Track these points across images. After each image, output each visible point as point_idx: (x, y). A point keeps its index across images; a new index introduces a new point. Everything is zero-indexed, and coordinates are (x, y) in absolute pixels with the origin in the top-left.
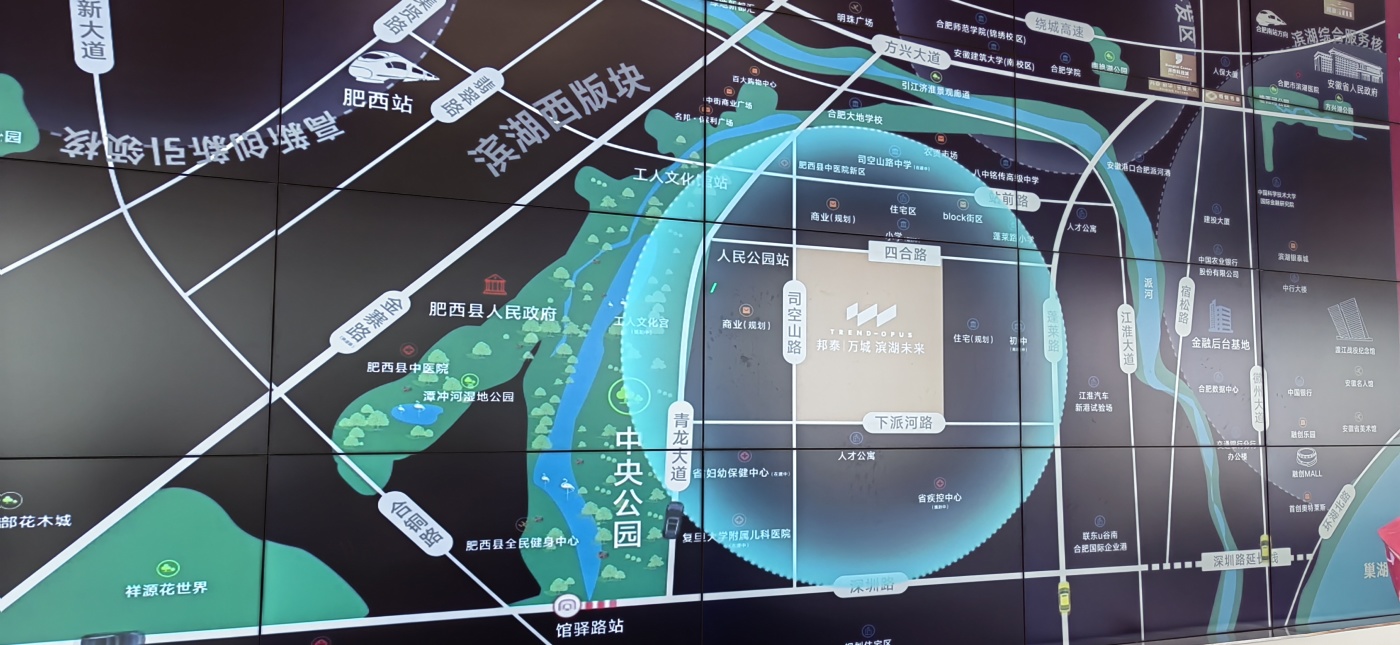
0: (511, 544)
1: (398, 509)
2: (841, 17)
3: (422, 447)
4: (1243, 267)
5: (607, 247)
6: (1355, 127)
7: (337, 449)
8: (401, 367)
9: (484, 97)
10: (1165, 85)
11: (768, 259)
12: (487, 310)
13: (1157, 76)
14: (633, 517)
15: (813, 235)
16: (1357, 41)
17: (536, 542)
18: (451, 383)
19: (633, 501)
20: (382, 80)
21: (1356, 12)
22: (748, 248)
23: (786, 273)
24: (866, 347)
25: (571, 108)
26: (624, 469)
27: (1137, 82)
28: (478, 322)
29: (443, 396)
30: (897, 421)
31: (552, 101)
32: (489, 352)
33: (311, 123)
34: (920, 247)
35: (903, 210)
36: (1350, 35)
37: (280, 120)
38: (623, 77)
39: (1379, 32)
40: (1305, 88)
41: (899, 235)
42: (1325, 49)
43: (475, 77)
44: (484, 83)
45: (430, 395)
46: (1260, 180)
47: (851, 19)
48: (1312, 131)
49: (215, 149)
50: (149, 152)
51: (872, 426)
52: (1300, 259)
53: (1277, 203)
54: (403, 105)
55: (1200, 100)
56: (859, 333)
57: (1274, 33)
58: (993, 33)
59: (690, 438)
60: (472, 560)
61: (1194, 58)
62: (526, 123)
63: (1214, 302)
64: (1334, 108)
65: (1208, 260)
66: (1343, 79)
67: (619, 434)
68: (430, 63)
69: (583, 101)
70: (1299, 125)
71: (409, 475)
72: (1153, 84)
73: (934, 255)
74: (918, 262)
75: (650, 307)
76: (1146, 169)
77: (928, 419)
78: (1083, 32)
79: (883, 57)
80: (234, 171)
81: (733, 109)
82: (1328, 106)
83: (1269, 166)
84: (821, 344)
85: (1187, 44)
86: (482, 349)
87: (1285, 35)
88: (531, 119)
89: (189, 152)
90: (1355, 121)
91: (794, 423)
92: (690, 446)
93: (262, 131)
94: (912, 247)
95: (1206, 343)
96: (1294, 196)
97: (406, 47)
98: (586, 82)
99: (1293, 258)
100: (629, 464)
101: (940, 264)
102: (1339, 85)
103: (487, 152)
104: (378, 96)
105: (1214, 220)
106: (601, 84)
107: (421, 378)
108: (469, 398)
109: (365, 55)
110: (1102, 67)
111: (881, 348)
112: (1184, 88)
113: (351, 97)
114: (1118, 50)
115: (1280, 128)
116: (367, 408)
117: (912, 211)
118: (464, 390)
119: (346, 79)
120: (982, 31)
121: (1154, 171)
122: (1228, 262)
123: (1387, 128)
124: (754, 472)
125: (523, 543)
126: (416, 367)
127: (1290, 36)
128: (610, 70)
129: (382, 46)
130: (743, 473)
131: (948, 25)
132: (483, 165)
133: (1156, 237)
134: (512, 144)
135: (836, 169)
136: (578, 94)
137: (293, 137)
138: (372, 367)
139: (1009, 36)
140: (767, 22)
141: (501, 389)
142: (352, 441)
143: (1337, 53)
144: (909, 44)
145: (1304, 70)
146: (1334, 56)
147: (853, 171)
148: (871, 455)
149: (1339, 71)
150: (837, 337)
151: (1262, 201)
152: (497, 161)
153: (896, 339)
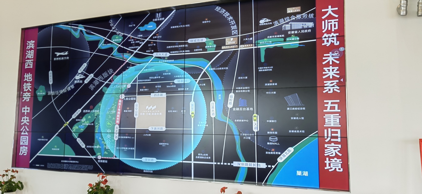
0: (92, 147)
1: (79, 141)
2: (147, 51)
3: (82, 132)
4: (252, 89)
5: (107, 99)
6: (299, 43)
7: (72, 132)
8: (80, 120)
9: (91, 78)
10: (227, 47)
11: (132, 99)
12: (90, 111)
13: (225, 45)
14: (109, 144)
15: (140, 93)
16: (302, 17)
17: (96, 147)
18: (86, 122)
19: (109, 141)
20: (79, 79)
21: (301, 9)
22: (128, 97)
23: (135, 101)
24: (150, 114)
25: (102, 78)
26: (108, 136)
27: (218, 48)
28: (89, 113)
29: (85, 124)
30: (155, 128)
31: (100, 77)
33: (71, 86)
34: (161, 93)
35: (158, 86)
36: (299, 17)
37: (68, 87)
38: (110, 71)
39: (314, 12)
40: (278, 36)
41: (157, 91)
42: (287, 23)
43: (90, 75)
45: (83, 124)
46: (259, 64)
47: (149, 51)
48: (281, 48)
49: (62, 92)
50: (55, 93)
51: (150, 129)
52: (273, 84)
53: (265, 70)
54: (81, 82)
55: (238, 48)
56: (148, 111)
57: (267, 24)
58: (180, 46)
59: (118, 131)
60: (88, 149)
61: (237, 38)
63: (241, 98)
64: (290, 39)
65: (239, 88)
66: (294, 30)
67: (107, 130)
68: (85, 75)
69: (104, 76)
70: (275, 47)
71: (81, 136)
72: (223, 48)
73: (164, 95)
74: (161, 97)
75: (113, 109)
76: (220, 69)
77: (162, 128)
78: (204, 40)
79: (155, 57)
80: (64, 94)
81: (127, 73)
82: (288, 39)
83: (263, 60)
84: (141, 114)
85: (235, 35)
86: (90, 117)
87: (271, 23)
88: (97, 81)
89: (59, 92)
90: (299, 41)
91: (136, 129)
92: (118, 132)
93: (66, 88)
94: (160, 94)
95: (238, 109)
96: (272, 67)
97: (82, 73)
98: (104, 73)
99: (271, 84)
100: (109, 135)
101: (166, 97)
102: (293, 32)
103: (91, 87)
104: (78, 81)
105: (242, 78)
106: (107, 73)
107: (82, 122)
108: (88, 124)
109: (77, 75)
110: (208, 47)
111: (153, 114)
112: (233, 46)
113: (76, 82)
114: (213, 41)
115: (268, 50)
116: (76, 126)
117: (160, 86)
118: (87, 123)
119: (75, 80)
120: (177, 46)
121: (223, 68)
122: (246, 88)
123: (315, 40)
124: (128, 137)
125: (94, 147)
127: (273, 23)
128: (108, 70)
129: (79, 74)
130: (127, 137)
131: (169, 47)
132: (90, 89)
133: (223, 84)
134: (94, 85)
135: (145, 80)
136: (103, 75)
137: (69, 89)
138: (77, 120)
139: (184, 46)
140: (134, 56)
141: (92, 123)
142: (74, 131)
143: (292, 23)
144: (160, 53)
145: (279, 31)
146: (291, 25)
147: (148, 80)
148: (150, 135)
149: (293, 28)
150: (144, 112)
151: (260, 71)
152: (92, 88)
153: (156, 112)
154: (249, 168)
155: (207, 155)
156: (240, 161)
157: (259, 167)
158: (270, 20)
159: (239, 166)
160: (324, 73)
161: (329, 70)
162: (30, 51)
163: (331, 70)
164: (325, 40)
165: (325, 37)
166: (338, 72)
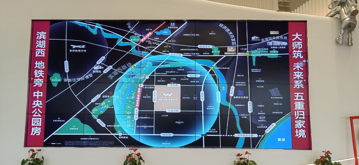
0: (113, 126)
1: (99, 121)
2: (163, 51)
3: (102, 113)
4: (247, 84)
5: (126, 87)
6: (278, 55)
7: (92, 114)
8: (99, 104)
9: (110, 70)
10: (228, 53)
11: (150, 88)
12: (110, 96)
13: (227, 52)
14: (129, 123)
15: (158, 84)
16: (280, 38)
17: (116, 126)
18: (105, 106)
19: (129, 121)
20: (97, 69)
21: (279, 33)
22: (147, 86)
23: (154, 89)
24: (167, 100)
26: (128, 117)
27: (222, 53)
28: (109, 98)
29: (104, 107)
30: (172, 111)
31: (119, 69)
32: (110, 102)
33: (89, 75)
34: (176, 84)
35: (174, 79)
36: (278, 37)
37: (86, 75)
38: (129, 64)
39: (287, 35)
40: (264, 49)
41: (173, 83)
42: (270, 41)
43: (109, 67)
44: (110, 68)
45: (103, 107)
46: (251, 67)
47: (165, 51)
48: (266, 57)
49: (79, 79)
50: (72, 80)
51: (167, 111)
52: (262, 81)
53: (256, 71)
54: (100, 72)
55: (237, 55)
56: (166, 98)
57: (256, 40)
58: (191, 50)
60: (108, 128)
61: (236, 47)
62: (115, 72)
63: (239, 90)
64: (272, 52)
65: (238, 83)
66: (275, 46)
67: (127, 112)
68: (103, 66)
69: (123, 68)
70: (263, 56)
71: (100, 117)
72: (225, 53)
73: (179, 85)
74: (176, 87)
75: (132, 95)
76: (224, 68)
77: (178, 110)
78: (211, 47)
79: (170, 56)
80: (81, 82)
81: (145, 67)
82: (271, 52)
83: (254, 64)
84: (159, 99)
85: (234, 45)
86: (109, 101)
87: (259, 40)
88: (116, 72)
89: (76, 80)
90: (278, 54)
91: (154, 111)
92: (138, 114)
93: (84, 77)
94: (175, 84)
95: (237, 97)
96: (261, 70)
97: (100, 65)
98: (123, 66)
99: (260, 81)
101: (180, 87)
102: (274, 47)
103: (110, 76)
104: (97, 71)
105: (240, 76)
106: (126, 66)
107: (102, 105)
108: (108, 107)
109: (95, 66)
110: (214, 52)
111: (169, 100)
112: (233, 53)
113: (94, 72)
114: (218, 48)
115: (257, 58)
116: (95, 109)
118: (107, 106)
119: (93, 69)
120: (189, 50)
121: (225, 68)
122: (243, 83)
123: (288, 54)
124: (148, 118)
125: (114, 126)
126: (101, 104)
127: (260, 40)
128: (127, 64)
129: (97, 65)
130: (146, 118)
131: (182, 49)
133: (226, 79)
134: (113, 75)
135: (162, 74)
136: (122, 68)
137: (87, 77)
138: (96, 104)
139: (194, 50)
140: (151, 54)
141: (112, 106)
142: (94, 113)
143: (273, 41)
144: (175, 54)
145: (265, 46)
146: (273, 42)
147: (165, 74)
148: (167, 116)
149: (274, 45)
150: (162, 98)
151: (252, 71)
152: (111, 78)
153: (172, 98)
154: (245, 137)
155: (215, 130)
156: (240, 133)
157: (252, 137)
158: (258, 38)
159: (238, 137)
160: (294, 75)
161: (297, 74)
162: (41, 41)
163: (298, 74)
164: (295, 54)
165: (294, 53)
166: (303, 75)
